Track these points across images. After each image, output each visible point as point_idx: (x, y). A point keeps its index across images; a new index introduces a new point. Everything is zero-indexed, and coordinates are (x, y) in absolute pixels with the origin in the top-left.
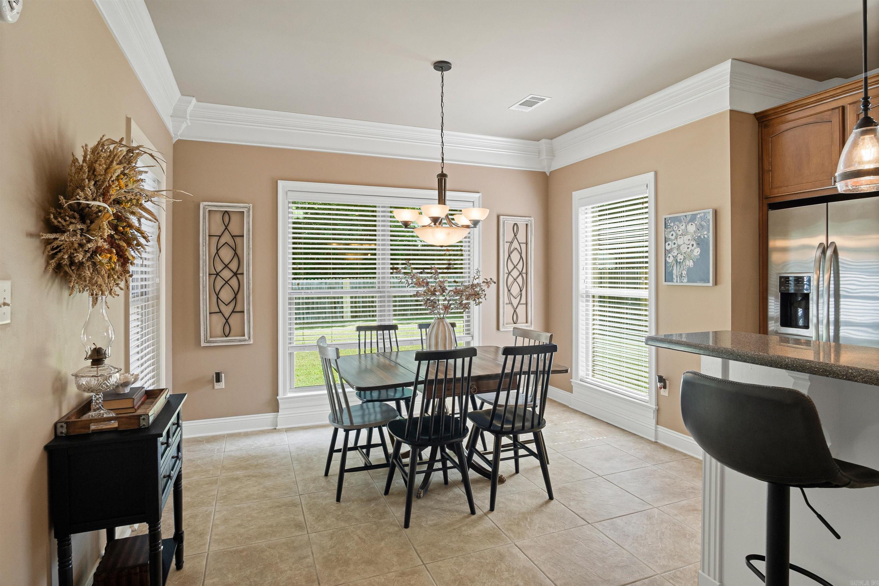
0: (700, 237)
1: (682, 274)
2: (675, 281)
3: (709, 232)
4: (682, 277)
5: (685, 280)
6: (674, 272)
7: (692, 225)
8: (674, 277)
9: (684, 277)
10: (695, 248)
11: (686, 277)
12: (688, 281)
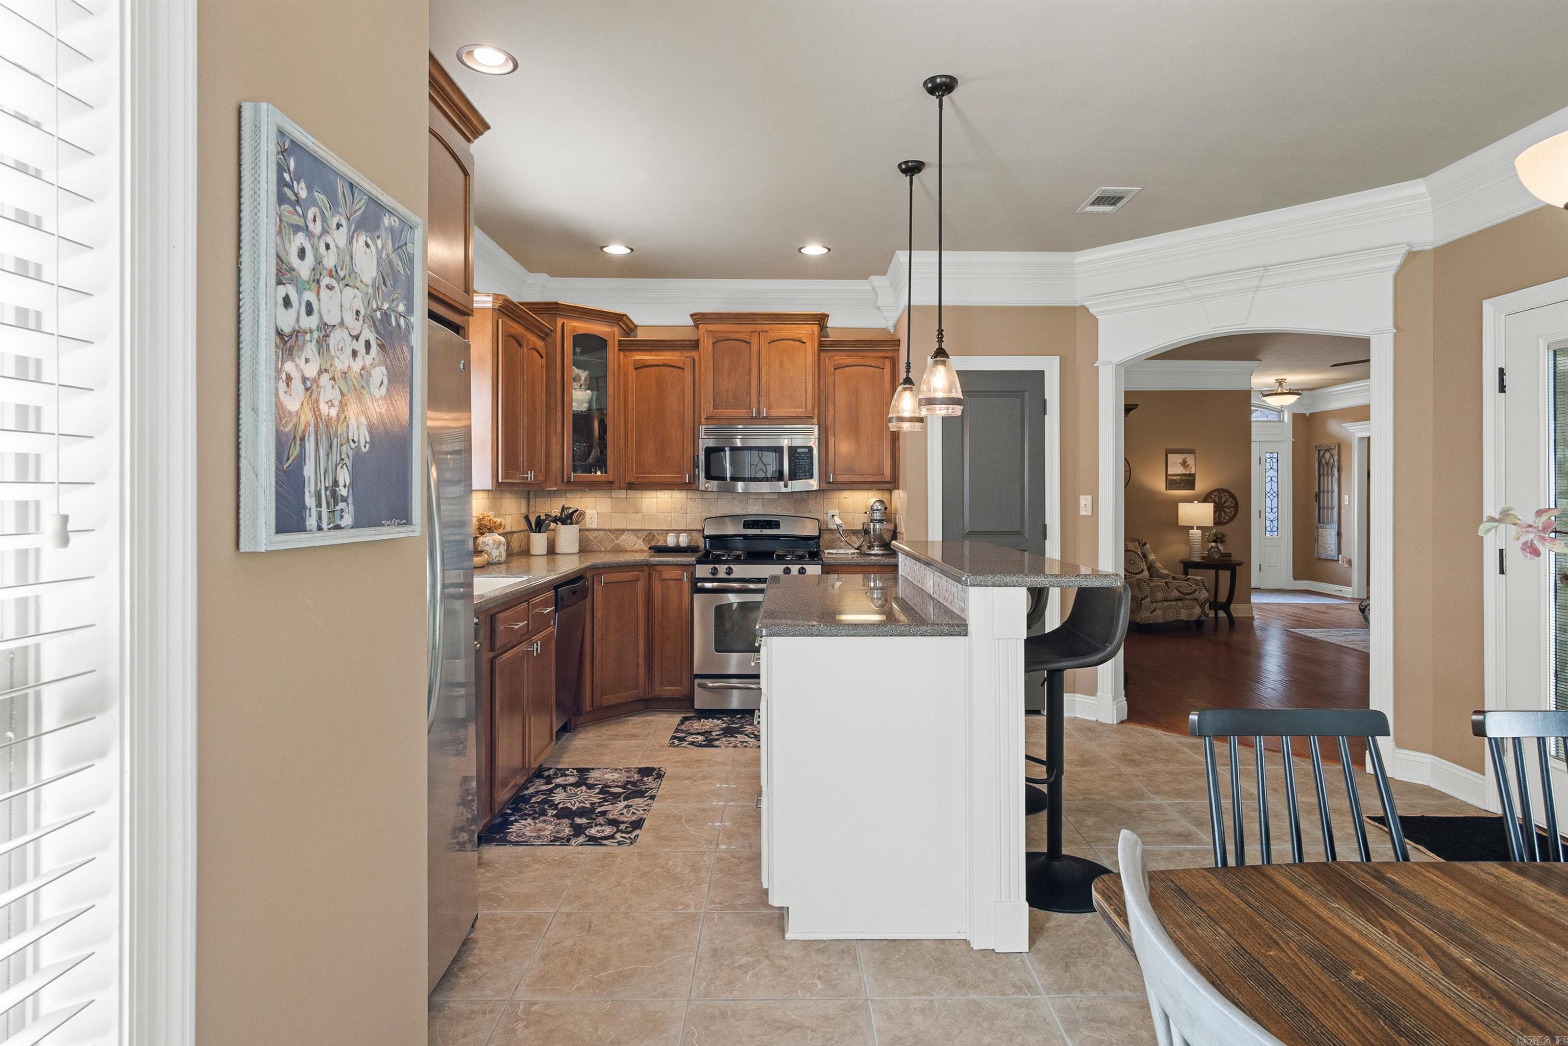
0: (386, 315)
1: (336, 483)
2: (311, 522)
3: (410, 310)
4: (336, 504)
5: (348, 520)
6: (309, 470)
7: (368, 246)
8: (310, 501)
9: (344, 500)
10: (373, 366)
11: (350, 500)
12: (357, 524)
